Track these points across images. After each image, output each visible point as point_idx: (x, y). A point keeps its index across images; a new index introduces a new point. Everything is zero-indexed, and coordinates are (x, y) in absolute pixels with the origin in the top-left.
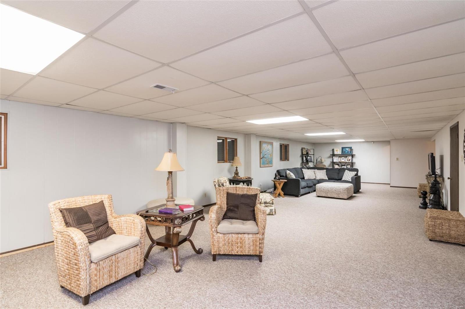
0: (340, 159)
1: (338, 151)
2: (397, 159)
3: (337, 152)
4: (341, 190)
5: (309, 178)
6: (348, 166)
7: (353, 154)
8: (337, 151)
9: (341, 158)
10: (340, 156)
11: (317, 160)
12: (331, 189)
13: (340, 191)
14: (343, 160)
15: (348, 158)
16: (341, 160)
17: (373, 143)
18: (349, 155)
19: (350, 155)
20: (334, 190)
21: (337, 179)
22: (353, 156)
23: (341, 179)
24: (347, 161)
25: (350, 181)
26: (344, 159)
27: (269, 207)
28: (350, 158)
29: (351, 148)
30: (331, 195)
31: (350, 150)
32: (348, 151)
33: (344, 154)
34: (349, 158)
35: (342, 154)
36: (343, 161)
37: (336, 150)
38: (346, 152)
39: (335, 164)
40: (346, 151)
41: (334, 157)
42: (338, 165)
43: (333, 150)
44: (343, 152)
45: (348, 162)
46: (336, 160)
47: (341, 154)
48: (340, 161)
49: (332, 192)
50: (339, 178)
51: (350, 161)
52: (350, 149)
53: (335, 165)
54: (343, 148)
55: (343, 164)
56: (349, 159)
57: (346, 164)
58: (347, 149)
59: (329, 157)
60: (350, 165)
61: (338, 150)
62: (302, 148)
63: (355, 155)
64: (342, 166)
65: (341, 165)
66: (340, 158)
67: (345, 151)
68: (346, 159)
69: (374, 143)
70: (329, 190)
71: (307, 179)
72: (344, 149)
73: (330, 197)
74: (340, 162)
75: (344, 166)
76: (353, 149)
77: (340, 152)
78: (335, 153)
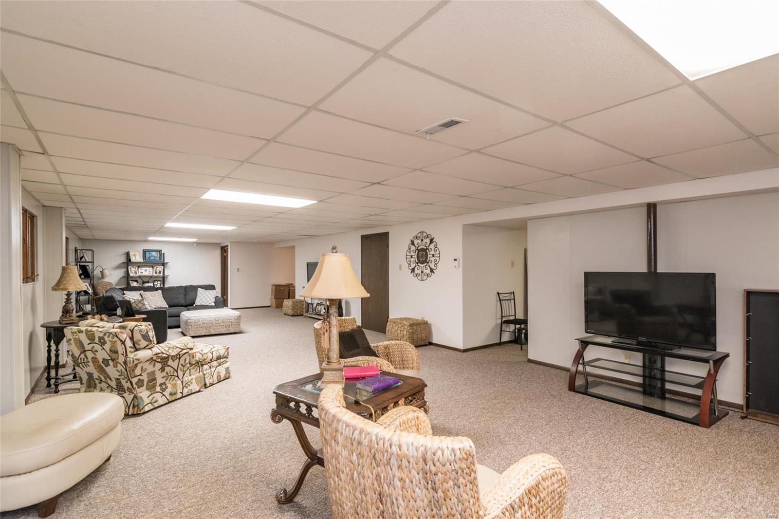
0: (140, 270)
3: (136, 259)
4: (232, 319)
6: (155, 283)
7: (165, 262)
8: (135, 255)
9: (142, 269)
10: (140, 265)
12: (215, 320)
13: (231, 321)
15: (155, 268)
16: (141, 272)
18: (157, 264)
19: (160, 263)
20: (222, 321)
21: (184, 304)
22: (164, 265)
23: (192, 304)
24: (155, 275)
25: (212, 306)
26: (148, 270)
27: (223, 364)
29: (160, 252)
30: (216, 331)
31: (159, 256)
32: (154, 257)
33: (148, 263)
34: (158, 269)
35: (144, 262)
36: (145, 273)
37: (133, 253)
40: (152, 256)
41: (129, 267)
42: (136, 281)
43: (128, 254)
44: (145, 258)
45: (157, 277)
46: (134, 272)
48: (140, 274)
49: (218, 325)
50: (188, 302)
51: (160, 274)
52: (159, 254)
54: (145, 251)
55: (145, 280)
56: (158, 271)
57: (152, 279)
58: (154, 253)
59: (119, 267)
60: (159, 281)
61: (137, 254)
63: (168, 263)
64: (144, 283)
65: (142, 281)
67: (150, 257)
68: (151, 271)
69: (197, 245)
70: (212, 323)
72: (147, 253)
73: (214, 333)
74: (140, 277)
75: (148, 282)
76: (163, 254)
77: (140, 257)
78: (132, 259)
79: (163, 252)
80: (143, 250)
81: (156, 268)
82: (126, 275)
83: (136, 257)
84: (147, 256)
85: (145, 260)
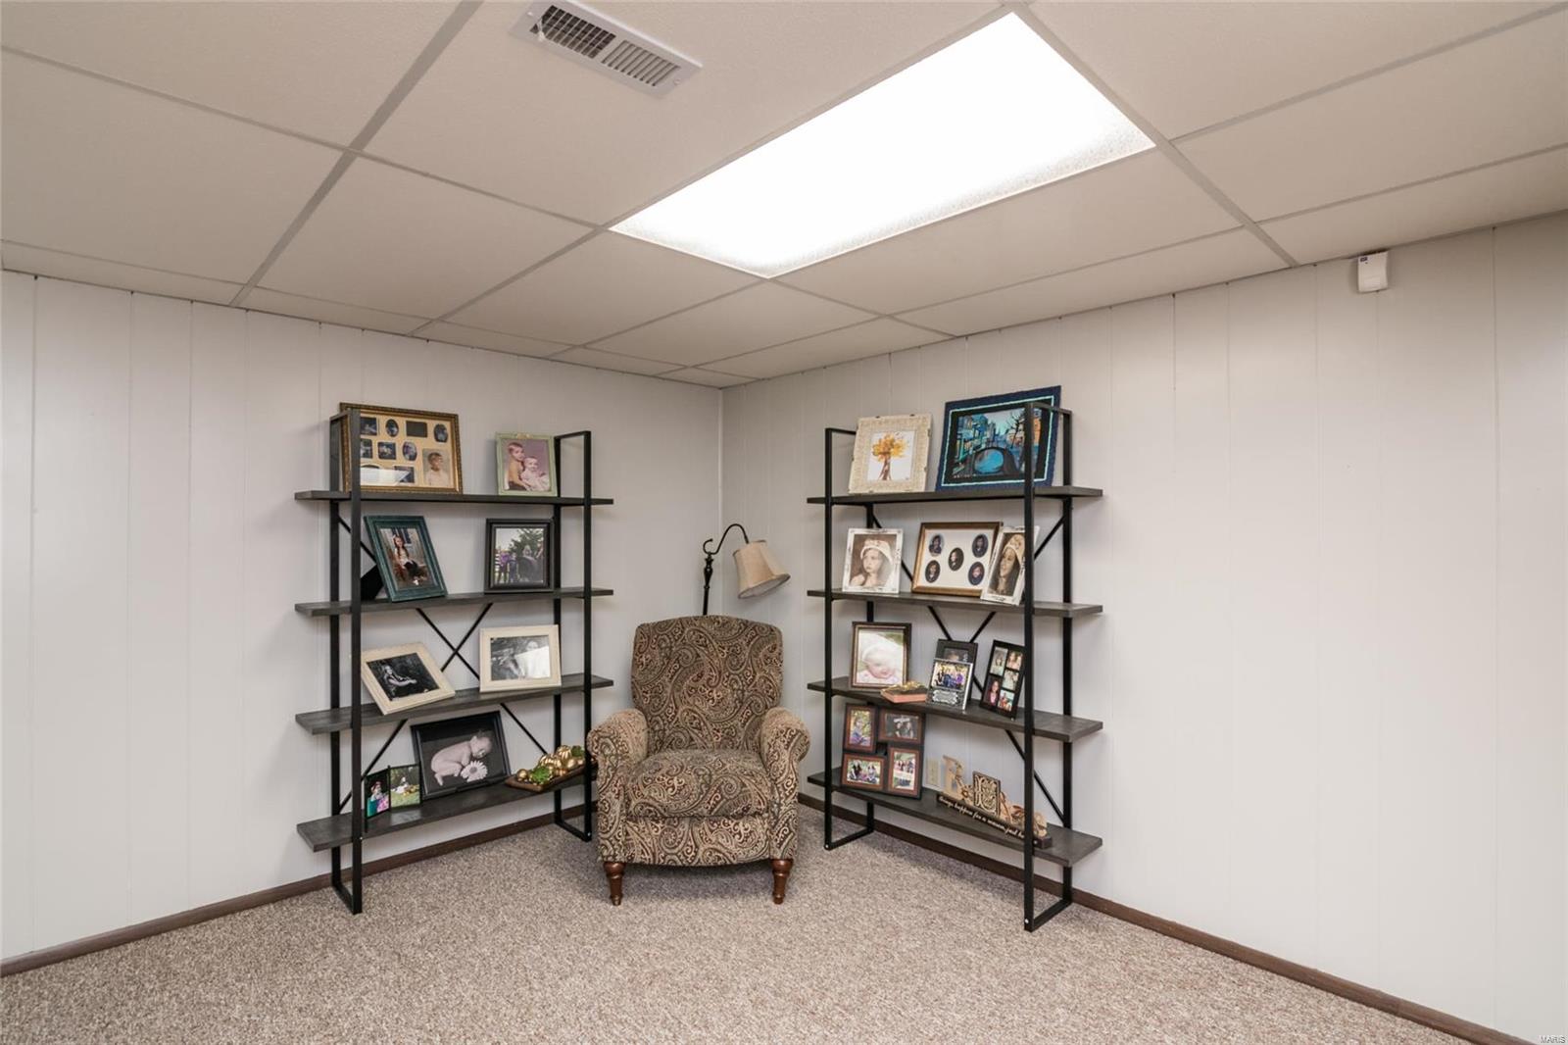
0: (925, 556)
1: (901, 460)
3: (885, 475)
8: (886, 452)
9: (933, 546)
10: (920, 519)
11: (709, 561)
14: (959, 571)
15: (1001, 539)
16: (933, 570)
26: (969, 560)
31: (1038, 437)
36: (954, 581)
37: (878, 438)
38: (992, 461)
44: (952, 464)
47: (925, 486)
48: (921, 581)
51: (1015, 600)
52: (1041, 424)
53: (858, 634)
54: (957, 413)
55: (960, 629)
56: (1005, 567)
57: (990, 631)
58: (1004, 423)
61: (907, 437)
66: (927, 544)
67: (979, 452)
68: (982, 560)
72: (968, 429)
74: (928, 602)
76: (1068, 417)
77: (916, 462)
78: (865, 476)
79: (1065, 405)
80: (950, 405)
82: (822, 587)
83: (893, 460)
84: (965, 448)
85: (949, 479)
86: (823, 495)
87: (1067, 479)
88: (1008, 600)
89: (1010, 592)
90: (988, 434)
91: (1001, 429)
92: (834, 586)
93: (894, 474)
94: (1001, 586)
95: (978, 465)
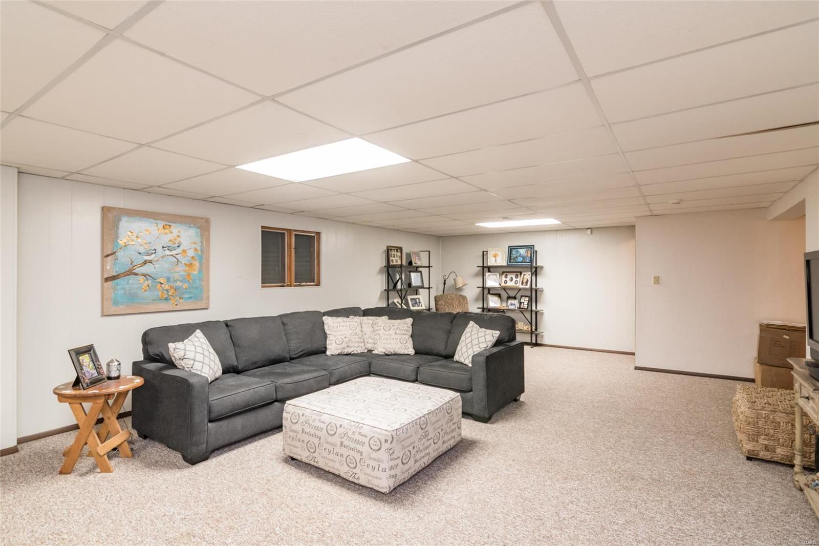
0: (504, 279)
1: (499, 258)
2: (657, 280)
3: (496, 261)
5: (347, 351)
6: (523, 300)
7: (538, 264)
8: (495, 256)
9: (506, 277)
10: (503, 271)
11: (445, 281)
14: (512, 282)
15: (522, 275)
16: (506, 282)
17: (589, 232)
18: (527, 269)
19: (529, 268)
21: (444, 353)
22: (535, 271)
23: (452, 356)
24: (521, 286)
26: (514, 279)
28: (527, 276)
29: (531, 247)
31: (529, 255)
32: (523, 257)
33: (512, 267)
35: (508, 266)
36: (511, 284)
37: (493, 253)
38: (520, 259)
39: (491, 292)
40: (520, 255)
41: (487, 274)
42: (498, 296)
43: (485, 254)
44: (510, 259)
45: (525, 289)
46: (492, 281)
47: (505, 264)
48: (503, 284)
50: (449, 350)
51: (528, 286)
52: (530, 252)
53: (490, 296)
54: (511, 249)
55: (512, 294)
56: (525, 281)
57: (520, 293)
58: (522, 251)
59: (477, 275)
60: (528, 296)
61: (500, 253)
62: (388, 247)
63: (542, 267)
64: (508, 299)
65: (506, 296)
66: (504, 276)
67: (517, 257)
68: (518, 279)
69: (591, 232)
71: (339, 351)
72: (514, 252)
74: (505, 289)
75: (514, 299)
76: (536, 251)
77: (502, 259)
78: (491, 262)
79: (535, 249)
80: (509, 247)
81: (524, 275)
82: (482, 286)
83: (497, 258)
84: (513, 256)
85: (510, 262)
86: (482, 265)
87: (536, 264)
88: (526, 287)
89: (527, 285)
90: (519, 253)
91: (522, 253)
92: (485, 286)
93: (497, 261)
94: (524, 284)
95: (517, 260)
